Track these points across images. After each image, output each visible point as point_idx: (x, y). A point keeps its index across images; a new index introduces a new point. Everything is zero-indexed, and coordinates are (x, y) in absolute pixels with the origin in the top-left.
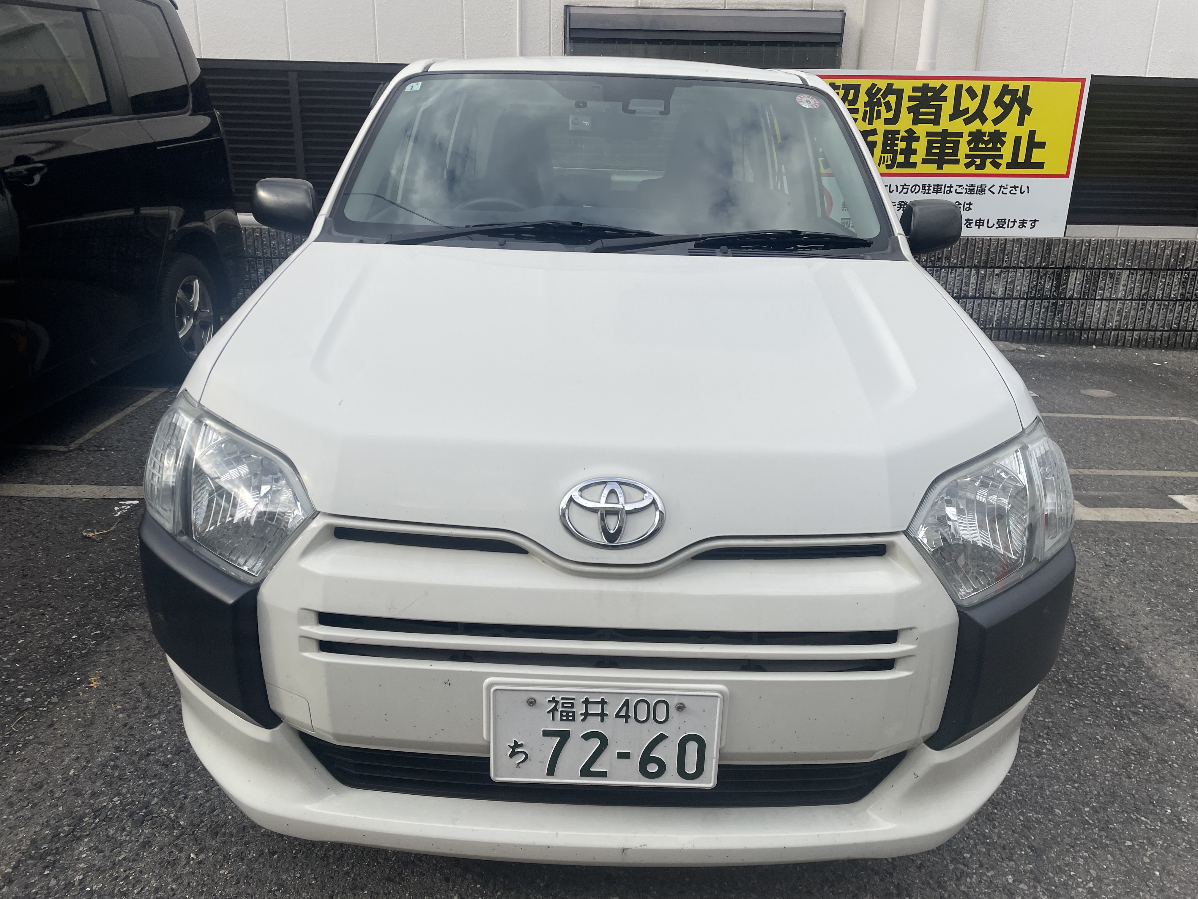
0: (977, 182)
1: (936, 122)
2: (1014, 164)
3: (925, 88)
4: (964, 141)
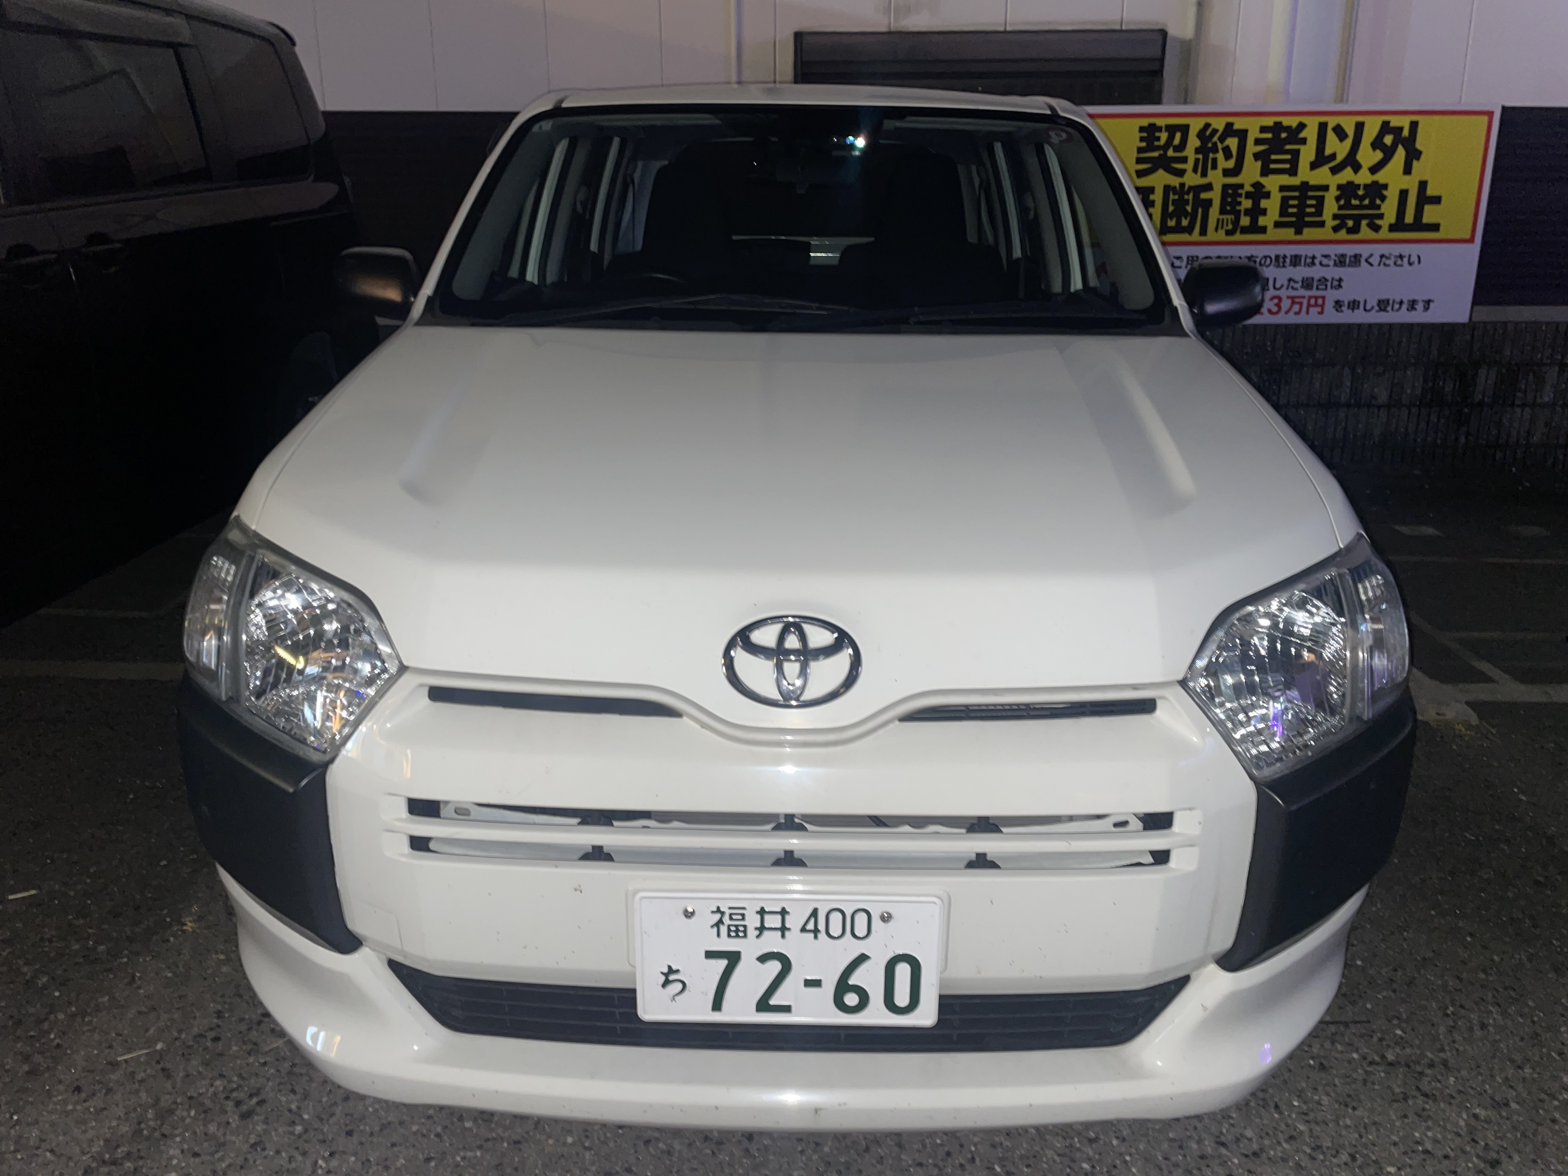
2: (1399, 225)
3: (1277, 128)
4: (1330, 197)
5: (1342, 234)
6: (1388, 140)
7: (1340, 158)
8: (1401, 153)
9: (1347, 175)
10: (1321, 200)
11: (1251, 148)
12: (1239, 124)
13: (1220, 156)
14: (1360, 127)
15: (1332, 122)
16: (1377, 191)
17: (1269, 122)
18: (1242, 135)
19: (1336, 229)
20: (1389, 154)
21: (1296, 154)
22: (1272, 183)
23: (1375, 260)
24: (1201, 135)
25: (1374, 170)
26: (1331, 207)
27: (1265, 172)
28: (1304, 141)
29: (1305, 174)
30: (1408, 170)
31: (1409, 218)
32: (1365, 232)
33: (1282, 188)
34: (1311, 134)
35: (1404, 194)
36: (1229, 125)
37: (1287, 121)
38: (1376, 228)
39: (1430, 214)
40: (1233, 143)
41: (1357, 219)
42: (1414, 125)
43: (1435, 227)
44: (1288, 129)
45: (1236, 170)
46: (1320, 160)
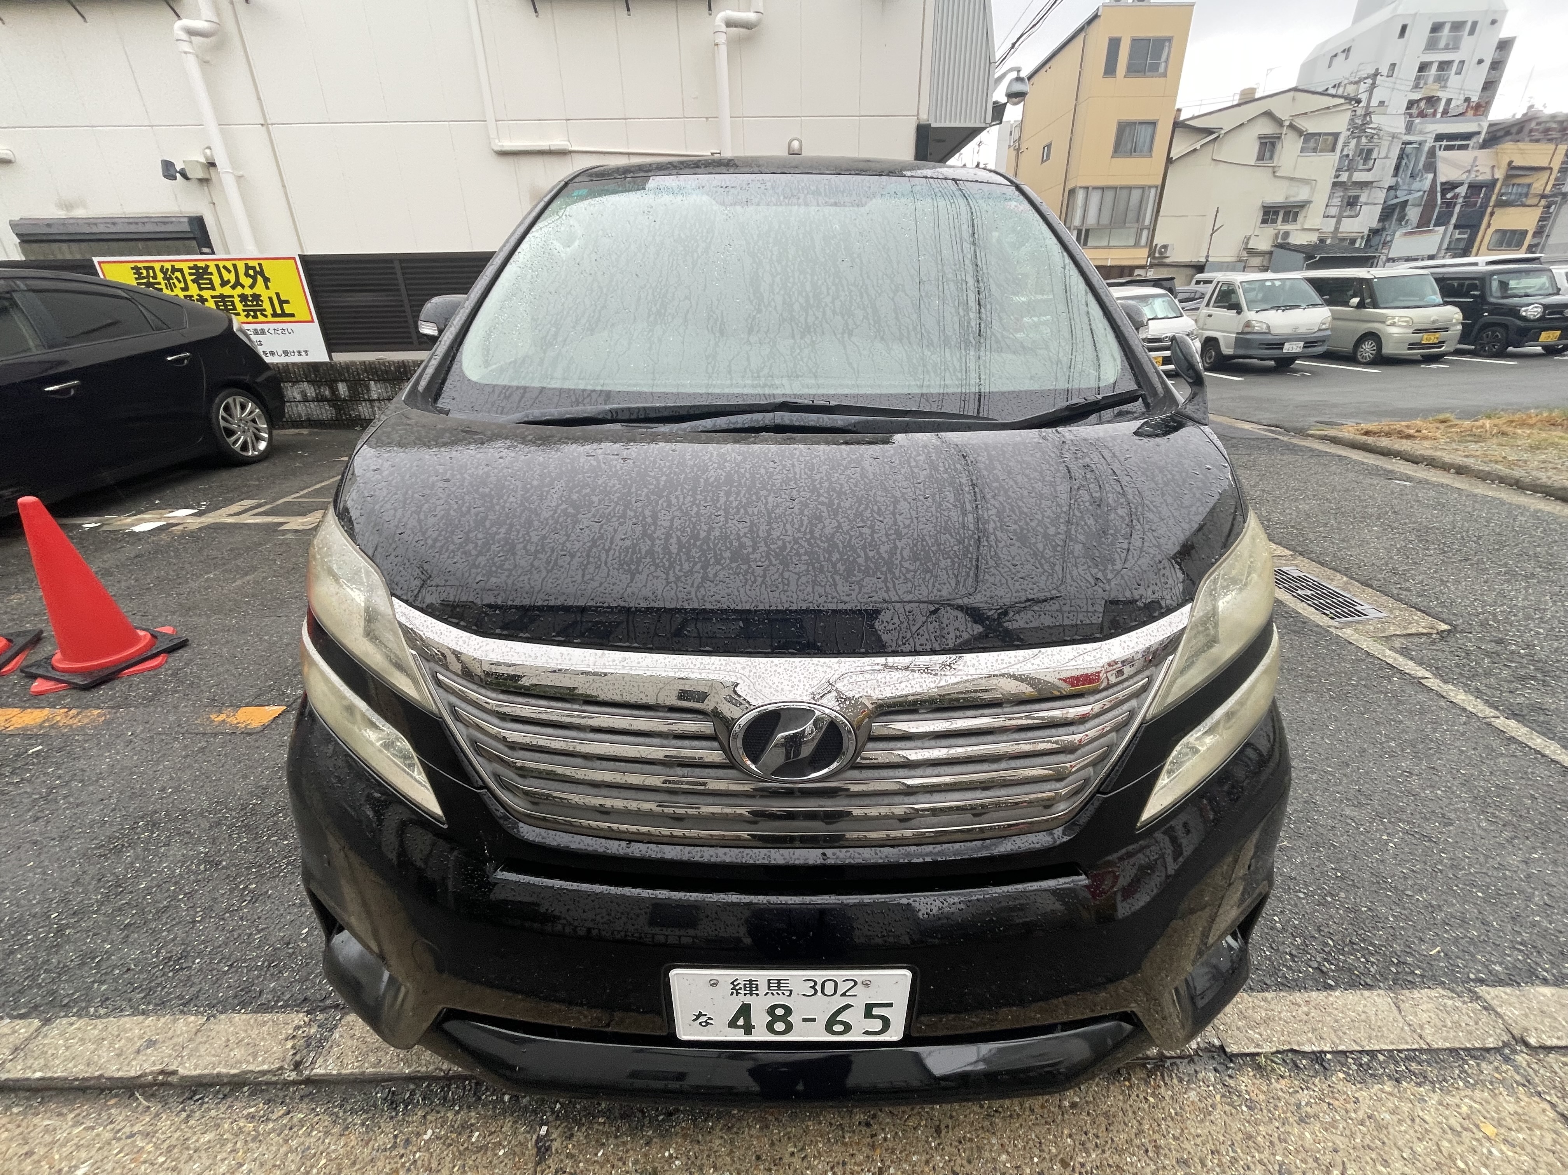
0: (259, 327)
1: (213, 288)
2: (275, 315)
3: (196, 267)
4: (237, 300)
5: (250, 319)
6: (251, 272)
7: (233, 281)
8: (260, 279)
9: (239, 290)
10: (233, 302)
11: (189, 278)
12: (178, 265)
13: (175, 281)
14: (235, 266)
15: (221, 264)
16: (257, 297)
17: (191, 264)
18: (181, 270)
19: (247, 316)
20: (255, 279)
21: (210, 279)
22: (207, 294)
23: (272, 331)
24: (161, 270)
25: (252, 287)
26: (240, 307)
27: (201, 289)
28: (211, 274)
29: (219, 290)
30: (267, 288)
31: (279, 311)
32: (261, 318)
33: (213, 297)
34: (212, 269)
35: (270, 299)
36: (173, 266)
37: (200, 264)
38: (266, 316)
39: (288, 309)
40: (178, 274)
41: (255, 311)
42: (260, 265)
43: (292, 315)
44: (201, 268)
45: (186, 289)
46: (224, 283)
